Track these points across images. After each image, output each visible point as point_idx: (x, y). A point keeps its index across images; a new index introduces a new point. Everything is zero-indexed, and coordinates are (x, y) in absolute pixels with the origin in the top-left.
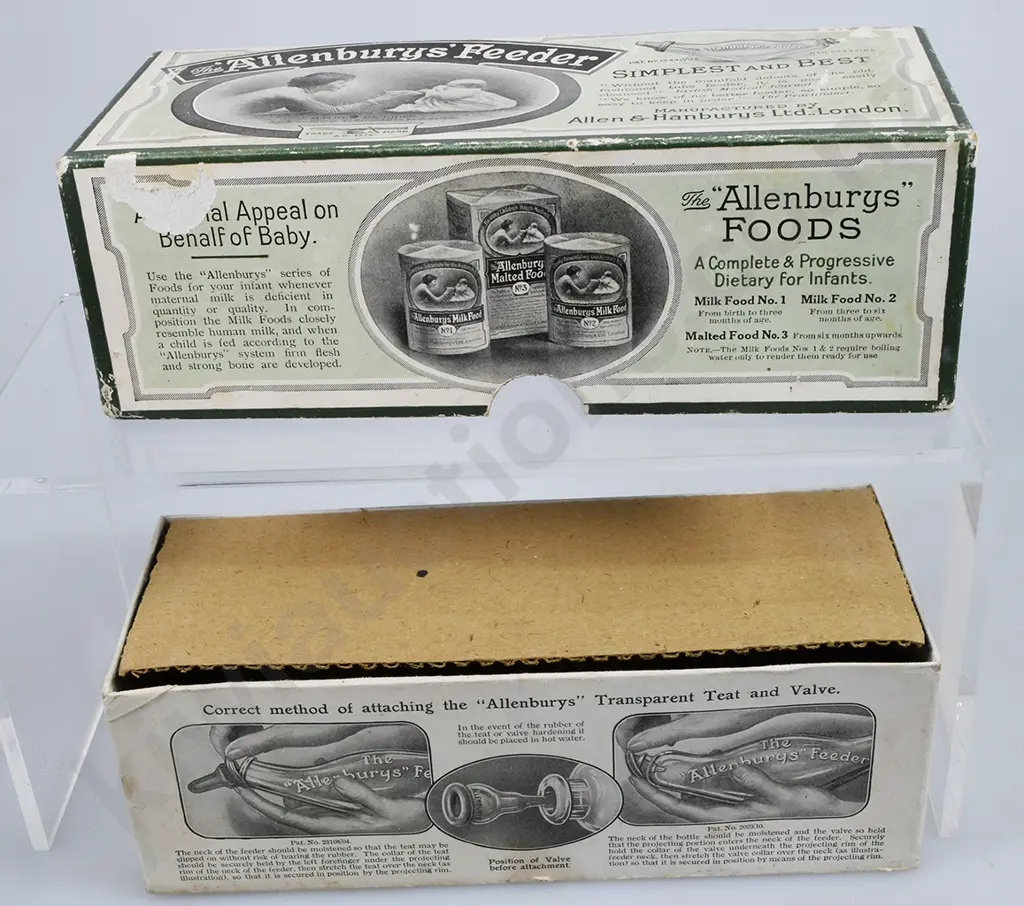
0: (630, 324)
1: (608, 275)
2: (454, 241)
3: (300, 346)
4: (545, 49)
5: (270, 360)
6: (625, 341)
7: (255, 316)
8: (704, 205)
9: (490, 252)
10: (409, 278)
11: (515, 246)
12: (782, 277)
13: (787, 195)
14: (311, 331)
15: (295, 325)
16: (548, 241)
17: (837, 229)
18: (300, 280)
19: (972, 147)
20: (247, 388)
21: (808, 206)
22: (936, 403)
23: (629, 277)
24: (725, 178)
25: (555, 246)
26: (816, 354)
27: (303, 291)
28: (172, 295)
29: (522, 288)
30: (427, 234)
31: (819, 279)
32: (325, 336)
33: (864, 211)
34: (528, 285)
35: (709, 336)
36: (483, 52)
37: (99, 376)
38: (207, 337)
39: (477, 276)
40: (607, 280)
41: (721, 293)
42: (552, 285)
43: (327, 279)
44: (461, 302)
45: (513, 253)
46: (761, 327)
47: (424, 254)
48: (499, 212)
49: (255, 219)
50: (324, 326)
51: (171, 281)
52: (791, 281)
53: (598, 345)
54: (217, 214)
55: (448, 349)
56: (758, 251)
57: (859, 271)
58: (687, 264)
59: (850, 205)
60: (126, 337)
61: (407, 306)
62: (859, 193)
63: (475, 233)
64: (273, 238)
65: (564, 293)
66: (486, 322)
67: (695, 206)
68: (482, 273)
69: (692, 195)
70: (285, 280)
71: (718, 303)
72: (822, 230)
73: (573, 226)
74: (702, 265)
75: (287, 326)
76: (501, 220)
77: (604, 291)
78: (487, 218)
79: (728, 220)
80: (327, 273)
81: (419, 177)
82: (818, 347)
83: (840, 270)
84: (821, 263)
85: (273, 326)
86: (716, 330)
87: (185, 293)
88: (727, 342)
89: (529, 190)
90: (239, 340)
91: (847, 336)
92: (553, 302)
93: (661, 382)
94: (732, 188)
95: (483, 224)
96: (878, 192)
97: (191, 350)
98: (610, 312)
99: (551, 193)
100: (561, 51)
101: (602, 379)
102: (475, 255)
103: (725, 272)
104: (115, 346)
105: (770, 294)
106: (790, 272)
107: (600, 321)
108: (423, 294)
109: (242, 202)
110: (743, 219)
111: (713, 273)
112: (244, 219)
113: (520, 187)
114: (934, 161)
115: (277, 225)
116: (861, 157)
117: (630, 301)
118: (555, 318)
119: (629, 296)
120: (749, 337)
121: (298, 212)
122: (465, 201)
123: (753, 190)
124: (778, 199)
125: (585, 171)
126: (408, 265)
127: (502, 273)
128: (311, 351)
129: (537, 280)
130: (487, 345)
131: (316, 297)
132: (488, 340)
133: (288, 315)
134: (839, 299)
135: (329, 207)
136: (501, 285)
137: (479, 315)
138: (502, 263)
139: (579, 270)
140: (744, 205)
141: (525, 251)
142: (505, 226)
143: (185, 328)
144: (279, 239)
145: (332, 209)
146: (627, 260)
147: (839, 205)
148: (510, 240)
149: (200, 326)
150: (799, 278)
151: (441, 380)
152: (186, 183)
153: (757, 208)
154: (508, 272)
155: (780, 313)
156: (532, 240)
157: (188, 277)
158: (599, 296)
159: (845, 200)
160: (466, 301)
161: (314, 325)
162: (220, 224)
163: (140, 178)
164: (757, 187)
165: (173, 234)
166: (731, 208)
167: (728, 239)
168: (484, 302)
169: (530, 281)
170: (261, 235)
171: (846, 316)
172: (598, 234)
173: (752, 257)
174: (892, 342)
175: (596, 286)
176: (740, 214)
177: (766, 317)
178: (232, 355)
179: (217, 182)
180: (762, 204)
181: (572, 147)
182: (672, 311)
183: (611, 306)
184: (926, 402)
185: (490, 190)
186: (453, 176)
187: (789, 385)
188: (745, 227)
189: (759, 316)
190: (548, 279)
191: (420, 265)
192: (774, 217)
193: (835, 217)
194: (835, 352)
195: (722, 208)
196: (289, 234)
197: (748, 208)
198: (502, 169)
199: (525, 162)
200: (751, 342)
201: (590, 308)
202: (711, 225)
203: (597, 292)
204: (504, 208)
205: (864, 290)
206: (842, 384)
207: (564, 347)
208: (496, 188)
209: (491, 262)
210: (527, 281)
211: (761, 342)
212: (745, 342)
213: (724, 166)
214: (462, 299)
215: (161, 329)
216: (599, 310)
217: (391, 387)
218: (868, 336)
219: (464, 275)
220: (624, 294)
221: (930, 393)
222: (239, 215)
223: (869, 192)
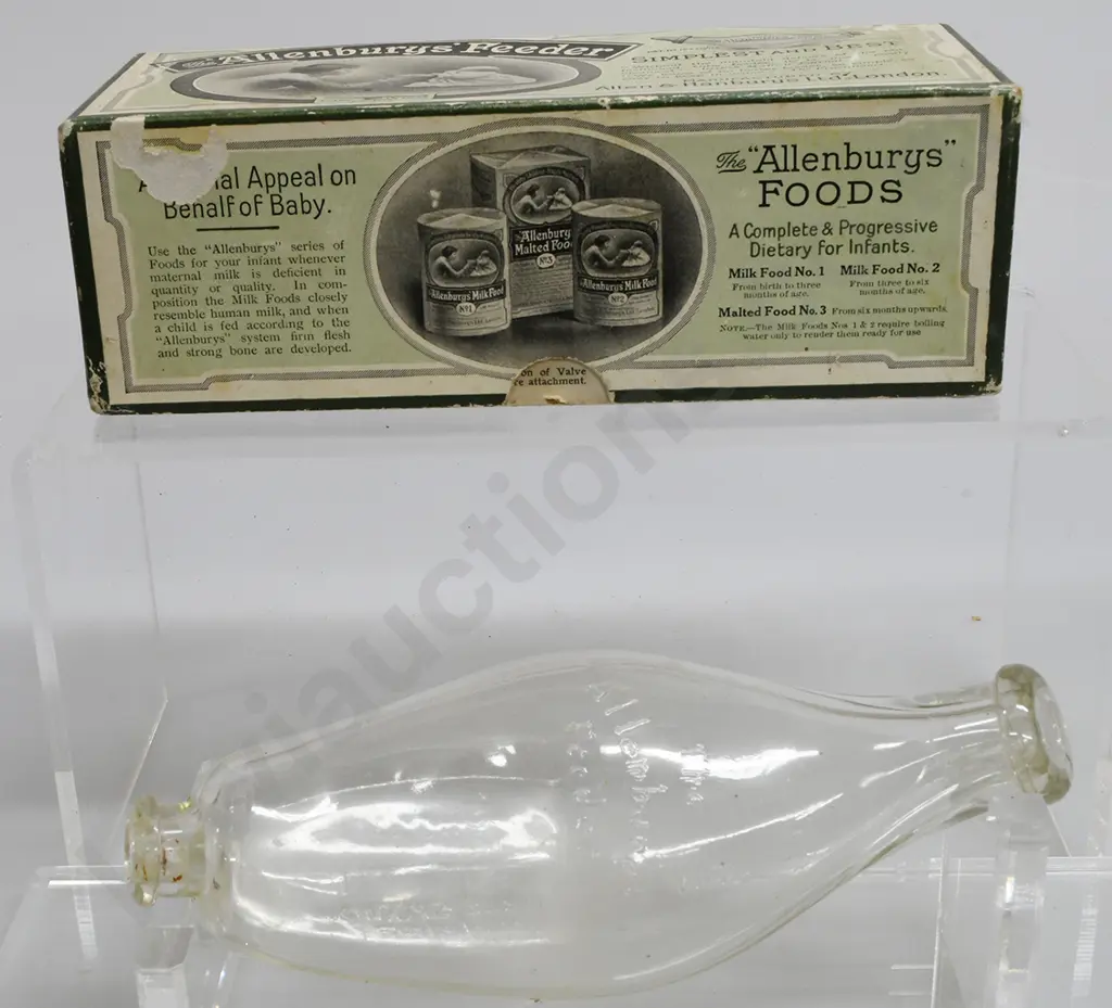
0: (661, 299)
1: (639, 246)
2: (478, 209)
3: (308, 328)
4: (557, 45)
5: (276, 344)
6: (654, 319)
7: (261, 296)
8: (739, 167)
9: (514, 221)
10: (427, 252)
11: (542, 213)
12: (821, 246)
13: (826, 156)
14: (321, 311)
15: (302, 305)
16: (576, 207)
17: (878, 192)
18: (313, 254)
19: (1016, 101)
20: (248, 377)
21: (848, 167)
22: (983, 384)
23: (660, 247)
24: (761, 137)
25: (584, 213)
26: (855, 330)
27: (314, 266)
28: (173, 272)
29: (547, 260)
30: (449, 201)
31: (859, 248)
32: (335, 316)
33: (906, 172)
34: (553, 258)
35: (744, 313)
37: (88, 364)
38: (209, 319)
39: (500, 248)
40: (636, 251)
41: (756, 264)
42: (579, 256)
43: (340, 253)
44: (483, 277)
45: (539, 221)
46: (798, 302)
47: (444, 224)
48: (526, 176)
49: (268, 186)
50: (333, 305)
51: (174, 255)
52: (830, 250)
53: (627, 323)
54: (226, 181)
55: (466, 330)
56: (796, 216)
57: (900, 238)
58: (722, 232)
59: (891, 166)
60: (121, 320)
61: (425, 280)
62: (901, 153)
63: (499, 205)
64: (286, 207)
65: (591, 266)
66: (508, 299)
67: (730, 168)
68: (505, 244)
69: (727, 156)
70: (295, 254)
71: (753, 275)
72: (861, 192)
73: (603, 191)
74: (737, 234)
75: (295, 306)
76: (527, 185)
77: (634, 263)
78: (513, 183)
79: (764, 183)
80: (341, 245)
81: (442, 139)
82: (858, 325)
83: (882, 238)
84: (861, 229)
85: (280, 306)
86: (751, 305)
87: (189, 269)
88: (763, 319)
89: (557, 152)
90: (243, 322)
91: (888, 310)
92: (580, 276)
93: (692, 365)
94: (769, 148)
95: (508, 190)
96: (920, 152)
97: (189, 334)
98: (639, 287)
99: (581, 156)
100: (571, 46)
101: (630, 363)
102: (498, 224)
103: (760, 240)
104: (108, 330)
105: (807, 264)
106: (829, 240)
107: (629, 296)
108: (442, 269)
109: (254, 168)
110: (780, 182)
111: (748, 241)
112: (255, 187)
113: (548, 149)
114: (977, 117)
115: (290, 193)
116: (902, 113)
117: (661, 275)
118: (580, 294)
119: (660, 268)
120: (785, 313)
121: (313, 178)
122: (490, 165)
123: (790, 151)
124: (816, 160)
125: (617, 131)
126: (427, 235)
127: (526, 244)
128: (319, 334)
129: (563, 251)
130: (507, 326)
131: (329, 275)
132: (509, 318)
133: (297, 293)
134: (880, 269)
135: (347, 172)
136: (526, 257)
137: (501, 291)
138: (527, 232)
139: (607, 239)
140: (781, 166)
141: (551, 219)
142: (531, 192)
143: (184, 309)
144: (293, 208)
145: (350, 174)
146: (658, 227)
147: (879, 166)
148: (535, 206)
149: (201, 308)
150: (838, 247)
151: (458, 365)
152: (196, 147)
153: (795, 169)
154: (534, 243)
155: (818, 285)
156: (560, 207)
157: (192, 251)
158: (628, 269)
159: (885, 161)
160: (487, 276)
161: (324, 305)
162: (229, 192)
163: (148, 142)
164: (795, 147)
165: (179, 203)
166: (768, 169)
167: (764, 204)
168: (506, 276)
169: (556, 253)
170: (273, 204)
171: (888, 289)
172: (627, 200)
173: (789, 224)
174: (935, 316)
175: (625, 258)
176: (778, 176)
177: (803, 290)
178: (234, 340)
179: (230, 146)
180: (799, 165)
181: (604, 105)
182: (705, 285)
183: (640, 279)
184: (972, 383)
185: (516, 152)
186: (479, 137)
187: (826, 366)
188: (782, 191)
189: (797, 291)
190: (574, 251)
191: (441, 236)
192: (812, 180)
193: (876, 177)
194: (876, 329)
195: (759, 171)
196: (302, 203)
197: (786, 170)
198: (530, 129)
199: (554, 121)
200: (788, 319)
201: (619, 282)
202: (746, 189)
203: (626, 264)
204: (531, 172)
205: (905, 259)
206: (883, 365)
207: (590, 327)
208: (521, 151)
209: (515, 232)
210: (553, 253)
211: (798, 319)
212: (782, 319)
213: (761, 124)
214: (483, 273)
215: (159, 310)
216: (628, 284)
217: (404, 374)
218: (911, 310)
219: (486, 246)
220: (655, 266)
221: (976, 373)
222: (251, 182)
223: (910, 152)
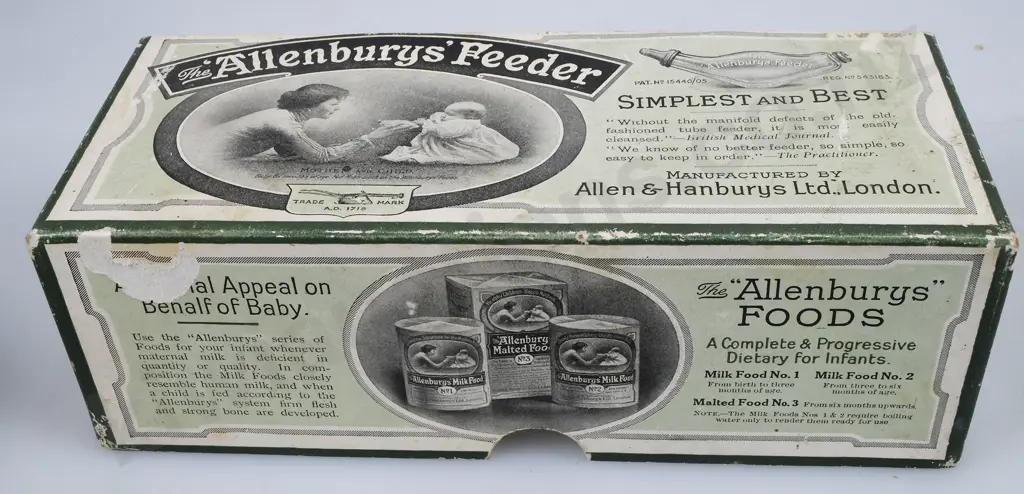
0: (637, 391)
1: (616, 351)
2: (453, 318)
3: (295, 398)
4: (544, 54)
5: (267, 409)
6: (633, 404)
7: (248, 374)
8: (722, 295)
9: (492, 328)
10: (406, 348)
11: (519, 323)
12: (797, 356)
13: (810, 289)
14: (307, 387)
15: (290, 382)
16: (553, 321)
17: (858, 317)
18: (293, 345)
19: (1013, 253)
20: (243, 430)
21: (831, 298)
22: (944, 462)
23: (638, 353)
24: (744, 272)
25: (561, 325)
26: (826, 419)
27: (298, 354)
28: (160, 353)
29: (525, 359)
30: (425, 310)
31: (835, 360)
32: (321, 391)
33: (890, 303)
34: (531, 358)
35: (717, 402)
36: (481, 55)
37: (92, 417)
38: (200, 389)
39: (479, 348)
40: (614, 355)
41: (733, 369)
42: (557, 358)
43: (321, 345)
44: (461, 369)
45: (517, 330)
46: (771, 397)
47: (423, 328)
48: (502, 295)
49: (242, 292)
50: (318, 383)
51: (158, 341)
52: (806, 360)
53: (602, 407)
54: (200, 286)
55: (448, 406)
56: (775, 334)
57: (877, 354)
58: (700, 344)
59: (876, 298)
60: (116, 387)
61: (405, 370)
62: (887, 289)
63: (476, 312)
64: (263, 309)
65: (569, 364)
66: (487, 386)
67: (711, 294)
68: (483, 345)
69: (708, 286)
70: (277, 344)
71: (729, 376)
72: (842, 317)
73: (580, 308)
74: (715, 345)
75: (281, 382)
76: (504, 301)
77: (612, 363)
78: (490, 299)
79: (745, 308)
80: (322, 339)
81: (416, 262)
82: (828, 415)
83: (858, 352)
84: (839, 346)
85: (267, 381)
86: (728, 397)
87: (174, 351)
88: (736, 408)
89: (534, 277)
90: (232, 392)
91: (859, 406)
92: (557, 372)
93: (667, 438)
94: (752, 281)
95: (484, 305)
96: (906, 288)
97: (182, 398)
98: (616, 380)
99: (559, 281)
100: (564, 58)
101: (606, 434)
102: (478, 331)
103: (739, 351)
104: (105, 392)
105: (783, 370)
106: (806, 352)
107: (606, 387)
108: (422, 362)
109: (227, 278)
110: (761, 308)
111: (726, 351)
112: (231, 294)
113: (524, 274)
114: (970, 264)
115: (264, 298)
116: (893, 257)
117: (637, 375)
118: (559, 384)
119: (637, 368)
120: (758, 404)
121: (288, 288)
122: (467, 285)
123: (774, 284)
124: (800, 291)
125: (596, 262)
126: (405, 337)
127: (504, 346)
128: (307, 405)
129: (541, 352)
130: (488, 404)
131: (311, 359)
132: (489, 399)
133: (282, 373)
134: (854, 375)
135: (321, 285)
136: (504, 355)
137: (481, 380)
138: (505, 338)
139: (585, 345)
140: (763, 295)
141: (528, 329)
142: (508, 307)
143: (174, 380)
144: (269, 310)
145: (324, 286)
146: (636, 338)
147: (864, 298)
148: (512, 318)
149: (191, 379)
150: (814, 358)
151: (445, 431)
152: (168, 260)
153: (777, 298)
154: (511, 346)
155: (792, 385)
156: (537, 319)
157: (176, 338)
158: (606, 368)
159: (870, 293)
160: (466, 368)
161: (309, 382)
162: (205, 295)
163: (117, 254)
164: (778, 281)
165: (157, 302)
166: (749, 299)
167: (744, 323)
168: (485, 368)
169: (534, 354)
170: (249, 306)
171: (859, 390)
172: (606, 317)
173: (768, 339)
174: (907, 412)
175: (603, 359)
176: (759, 303)
177: (777, 388)
178: (226, 403)
179: (200, 260)
180: (782, 294)
181: (582, 241)
182: (681, 382)
183: (618, 376)
184: (932, 461)
185: (491, 276)
186: (452, 263)
187: (795, 444)
188: (763, 315)
189: (770, 388)
190: (554, 353)
191: (418, 337)
192: (794, 308)
193: (859, 307)
194: (845, 418)
195: (740, 298)
196: (279, 307)
197: (768, 298)
198: (504, 258)
199: (531, 252)
200: (761, 409)
201: (597, 377)
202: (730, 311)
203: (603, 364)
204: (507, 291)
205: (881, 369)
206: (850, 445)
207: (567, 408)
208: (497, 275)
209: (492, 338)
210: (530, 353)
211: (770, 409)
212: (754, 408)
213: (745, 262)
214: (462, 366)
215: (151, 380)
216: (605, 379)
217: (390, 434)
218: (880, 406)
219: (464, 346)
220: (632, 366)
221: (939, 453)
222: (225, 288)
223: (896, 288)
